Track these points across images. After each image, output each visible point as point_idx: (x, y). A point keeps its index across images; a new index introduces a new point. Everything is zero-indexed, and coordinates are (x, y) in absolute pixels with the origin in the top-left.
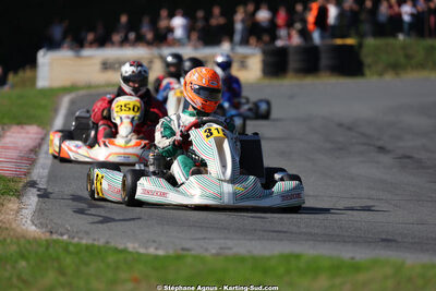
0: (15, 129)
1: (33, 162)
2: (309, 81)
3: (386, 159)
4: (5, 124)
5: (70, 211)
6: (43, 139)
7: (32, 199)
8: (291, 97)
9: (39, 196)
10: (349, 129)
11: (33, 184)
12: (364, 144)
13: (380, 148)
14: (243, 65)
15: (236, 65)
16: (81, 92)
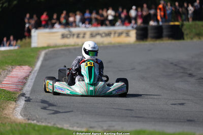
0: (18, 67)
1: (24, 84)
2: (158, 42)
3: (192, 80)
4: (13, 65)
5: (39, 108)
6: (30, 72)
7: (22, 102)
8: (149, 50)
9: (25, 101)
10: (176, 65)
11: (23, 95)
12: (182, 73)
13: (190, 74)
14: (128, 35)
15: (124, 35)
16: (50, 49)
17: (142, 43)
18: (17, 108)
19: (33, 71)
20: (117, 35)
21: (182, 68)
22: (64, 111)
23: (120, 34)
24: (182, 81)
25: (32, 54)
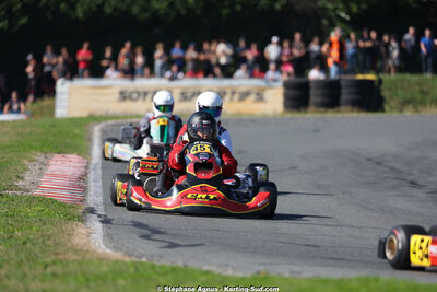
0: (57, 157)
1: (84, 189)
2: (330, 115)
3: (419, 193)
4: (46, 153)
5: (136, 237)
6: (87, 167)
7: (96, 225)
8: (316, 131)
9: (101, 222)
10: (378, 163)
11: (92, 211)
12: (396, 179)
13: (412, 182)
14: (260, 98)
15: (253, 97)
16: (110, 122)
17: (298, 116)
18: (93, 235)
19: (92, 166)
20: (236, 97)
21: (393, 169)
22: (186, 243)
23: (244, 96)
24: (398, 196)
25: (77, 132)
